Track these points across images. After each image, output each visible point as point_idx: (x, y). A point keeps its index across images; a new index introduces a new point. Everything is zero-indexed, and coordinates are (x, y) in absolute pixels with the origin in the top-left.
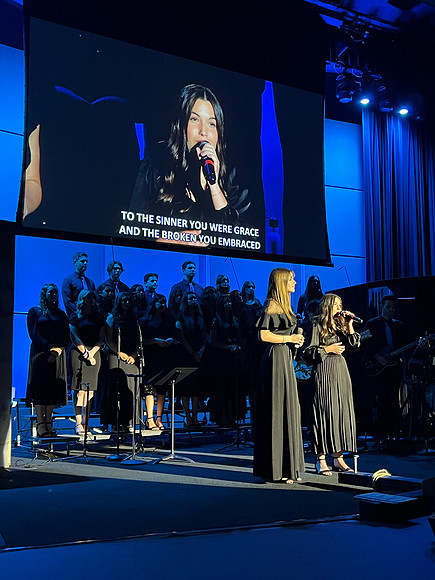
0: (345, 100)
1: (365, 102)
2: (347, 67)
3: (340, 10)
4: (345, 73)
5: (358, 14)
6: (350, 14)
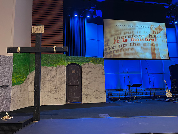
0: (171, 23)
1: (176, 23)
2: (171, 16)
3: (168, 4)
6: (171, 4)
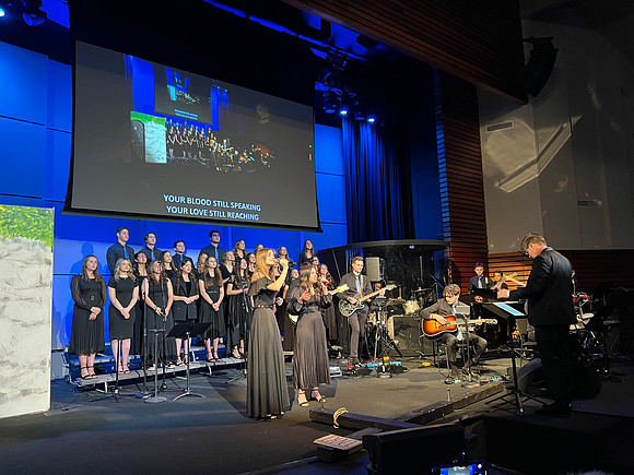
0: (330, 111)
1: (344, 113)
4: (329, 91)
5: (338, 49)
6: (332, 48)
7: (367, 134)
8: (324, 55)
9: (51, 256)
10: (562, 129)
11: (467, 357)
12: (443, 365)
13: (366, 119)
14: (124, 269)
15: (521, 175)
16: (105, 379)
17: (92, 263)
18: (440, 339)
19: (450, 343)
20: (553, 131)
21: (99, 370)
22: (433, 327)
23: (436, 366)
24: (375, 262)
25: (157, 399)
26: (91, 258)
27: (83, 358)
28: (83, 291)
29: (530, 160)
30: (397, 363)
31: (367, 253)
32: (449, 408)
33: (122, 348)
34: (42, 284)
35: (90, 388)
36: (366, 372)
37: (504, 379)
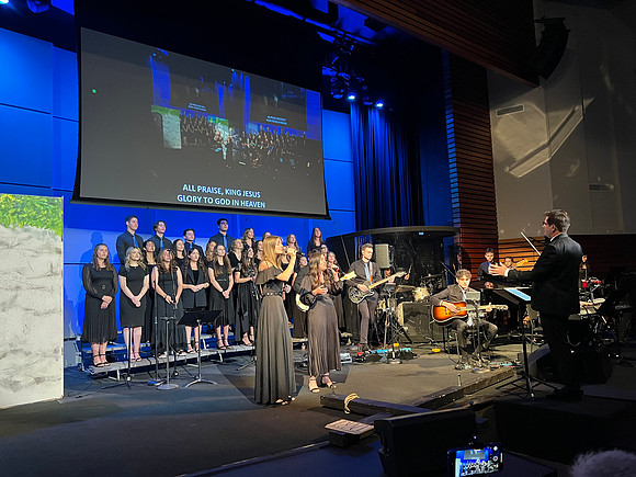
0: (338, 96)
1: (352, 98)
2: (339, 71)
4: (337, 76)
5: (345, 32)
6: (340, 32)
7: (375, 120)
8: (330, 39)
9: (61, 245)
10: (574, 112)
11: (476, 342)
12: (453, 351)
13: (375, 104)
14: (134, 257)
15: (532, 159)
16: (117, 366)
17: (103, 251)
18: (451, 324)
19: (460, 330)
20: (563, 115)
21: (111, 358)
22: (442, 313)
23: (446, 352)
24: (384, 249)
25: (168, 386)
26: (102, 247)
27: (96, 347)
28: (94, 280)
29: (541, 144)
30: (407, 349)
31: (376, 240)
32: (460, 393)
33: (134, 336)
34: (53, 273)
35: (103, 376)
36: (376, 358)
37: (514, 364)
